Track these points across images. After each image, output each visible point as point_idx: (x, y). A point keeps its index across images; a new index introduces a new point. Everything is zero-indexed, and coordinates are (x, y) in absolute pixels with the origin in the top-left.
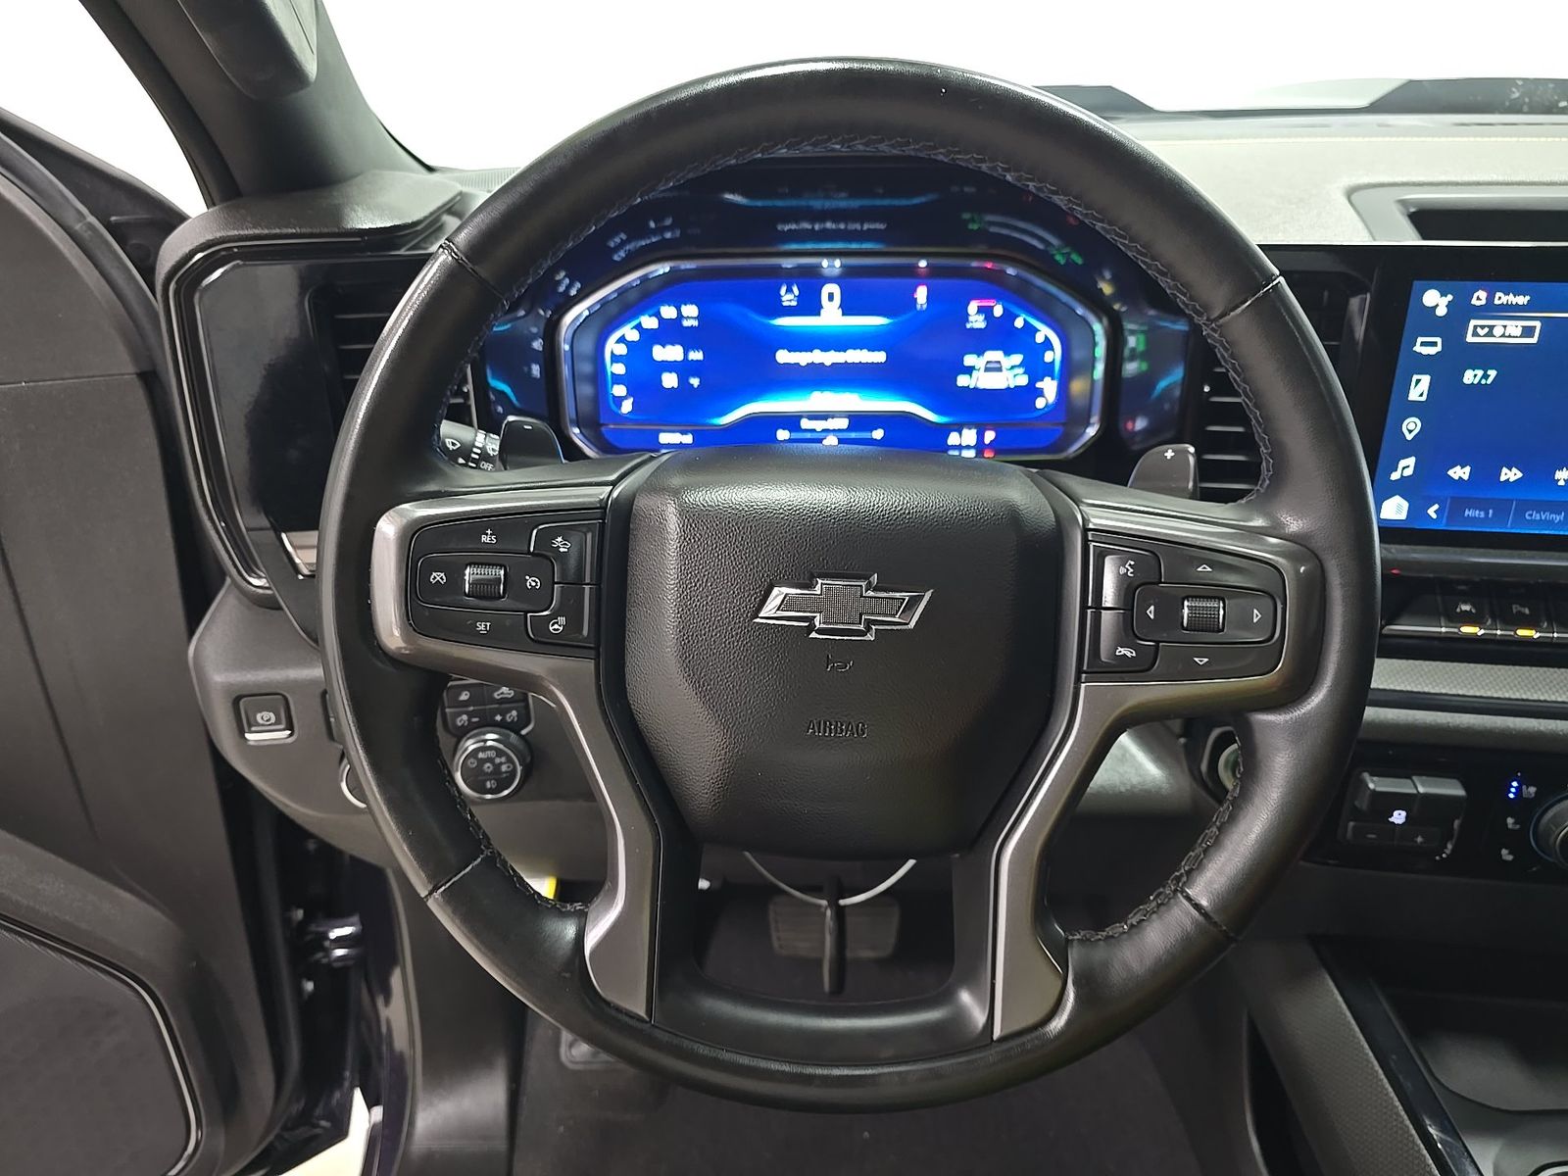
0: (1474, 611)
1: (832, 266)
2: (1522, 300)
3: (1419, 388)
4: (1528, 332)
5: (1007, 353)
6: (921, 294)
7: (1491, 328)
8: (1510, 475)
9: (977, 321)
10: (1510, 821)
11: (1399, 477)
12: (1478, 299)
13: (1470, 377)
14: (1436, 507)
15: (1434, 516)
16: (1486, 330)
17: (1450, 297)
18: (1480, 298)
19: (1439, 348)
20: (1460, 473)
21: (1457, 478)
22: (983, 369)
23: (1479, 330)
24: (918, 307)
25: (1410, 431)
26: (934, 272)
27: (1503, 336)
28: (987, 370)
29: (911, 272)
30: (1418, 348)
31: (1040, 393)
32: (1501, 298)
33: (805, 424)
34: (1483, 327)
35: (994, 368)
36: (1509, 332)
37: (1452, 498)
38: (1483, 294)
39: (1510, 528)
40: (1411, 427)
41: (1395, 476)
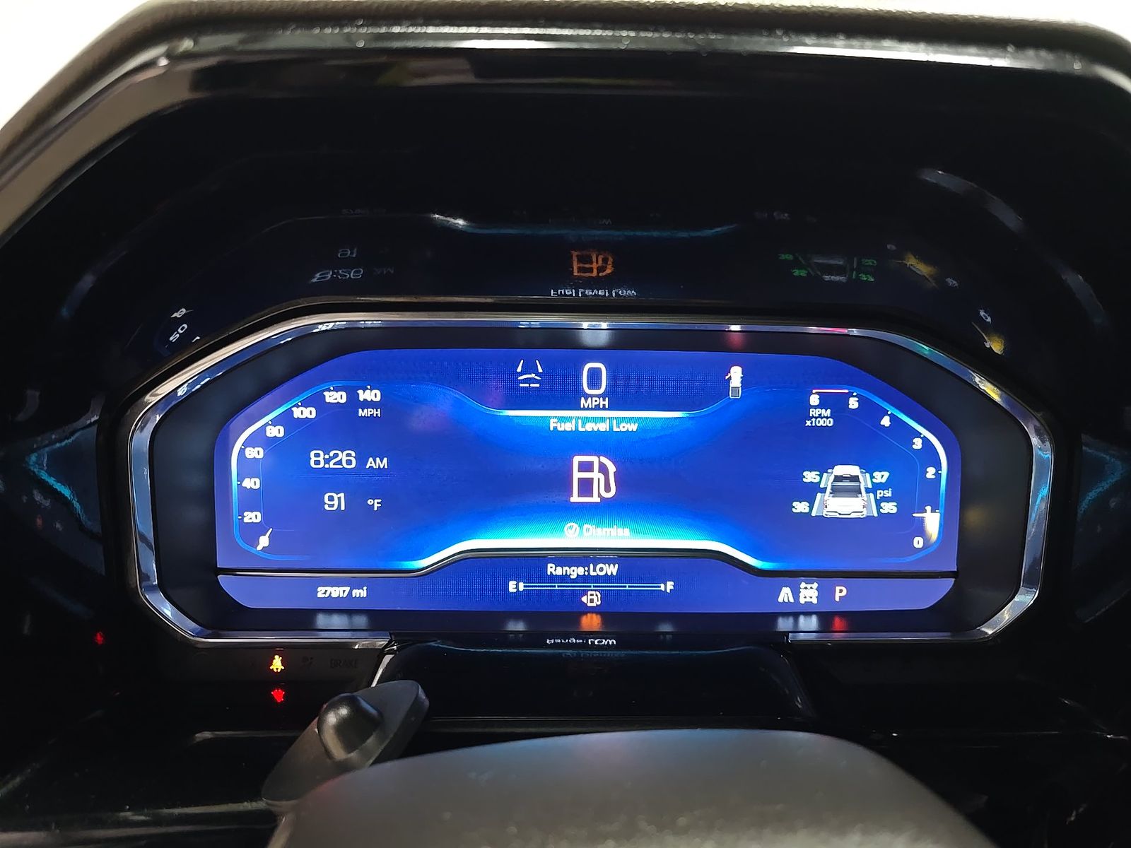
1: (596, 330)
5: (869, 468)
6: (736, 375)
9: (822, 418)
22: (829, 490)
26: (755, 344)
28: (836, 491)
29: (717, 342)
31: (920, 530)
33: (551, 569)
35: (846, 488)
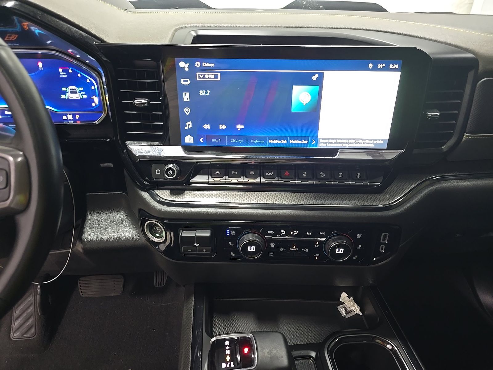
0: (220, 173)
2: (212, 65)
3: (186, 97)
4: (216, 77)
5: (78, 87)
6: (40, 64)
7: (204, 75)
8: (222, 127)
9: (63, 75)
10: (230, 243)
11: (188, 128)
12: (198, 65)
13: (201, 93)
14: (202, 138)
15: (202, 142)
16: (203, 76)
17: (188, 64)
18: (198, 64)
19: (189, 82)
20: (207, 126)
21: (206, 128)
22: (69, 92)
23: (200, 76)
24: (40, 69)
25: (187, 112)
26: (43, 56)
27: (208, 78)
28: (71, 93)
30: (182, 82)
32: (205, 65)
34: (202, 75)
35: (73, 92)
36: (210, 76)
37: (206, 135)
38: (199, 63)
39: (226, 145)
40: (187, 110)
41: (186, 128)
